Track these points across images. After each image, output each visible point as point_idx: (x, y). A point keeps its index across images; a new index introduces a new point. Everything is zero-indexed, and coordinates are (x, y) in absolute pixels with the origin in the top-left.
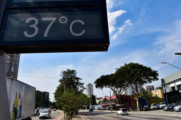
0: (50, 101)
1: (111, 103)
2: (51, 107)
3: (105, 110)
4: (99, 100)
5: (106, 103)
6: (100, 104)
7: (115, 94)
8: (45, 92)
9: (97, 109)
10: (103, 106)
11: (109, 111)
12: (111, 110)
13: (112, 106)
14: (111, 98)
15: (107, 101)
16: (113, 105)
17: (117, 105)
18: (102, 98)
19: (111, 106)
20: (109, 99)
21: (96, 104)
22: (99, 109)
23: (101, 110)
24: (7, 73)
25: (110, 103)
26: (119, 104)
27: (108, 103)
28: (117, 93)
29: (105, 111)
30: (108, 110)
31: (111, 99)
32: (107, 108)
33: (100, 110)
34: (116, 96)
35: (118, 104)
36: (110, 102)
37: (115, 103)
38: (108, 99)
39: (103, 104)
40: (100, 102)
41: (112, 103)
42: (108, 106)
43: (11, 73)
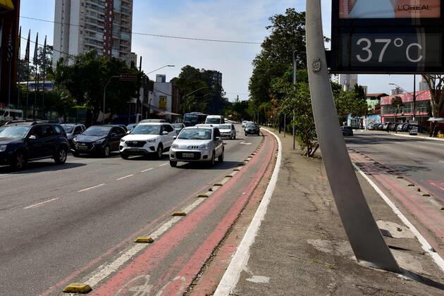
0: (225, 97)
1: (414, 112)
2: (230, 116)
3: (395, 130)
4: (376, 102)
5: (397, 113)
6: (378, 113)
7: (430, 86)
8: (210, 72)
9: (370, 127)
10: (387, 119)
11: (406, 135)
12: (411, 131)
13: (416, 120)
14: (414, 96)
15: (402, 105)
16: (418, 118)
17: (431, 119)
18: (384, 95)
19: (414, 122)
20: (409, 100)
21: (367, 114)
22: (376, 128)
23: (382, 129)
24: (101, 15)
25: (409, 112)
26: (440, 117)
27: (405, 112)
28: (436, 85)
29: (392, 133)
30: (403, 130)
31: (414, 99)
32: (400, 126)
33: (378, 130)
34: (433, 91)
35: (436, 117)
36: (412, 108)
37: (425, 113)
38: (407, 100)
39: (389, 113)
40: (378, 107)
41: (417, 113)
42: (404, 119)
43: (113, 16)
